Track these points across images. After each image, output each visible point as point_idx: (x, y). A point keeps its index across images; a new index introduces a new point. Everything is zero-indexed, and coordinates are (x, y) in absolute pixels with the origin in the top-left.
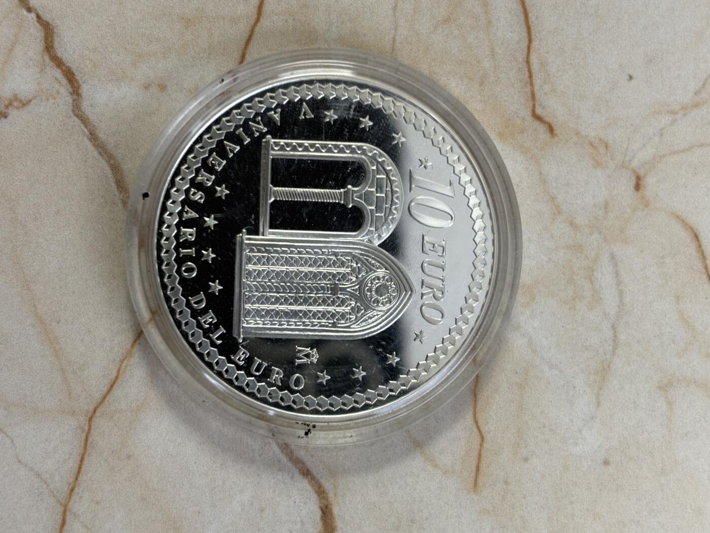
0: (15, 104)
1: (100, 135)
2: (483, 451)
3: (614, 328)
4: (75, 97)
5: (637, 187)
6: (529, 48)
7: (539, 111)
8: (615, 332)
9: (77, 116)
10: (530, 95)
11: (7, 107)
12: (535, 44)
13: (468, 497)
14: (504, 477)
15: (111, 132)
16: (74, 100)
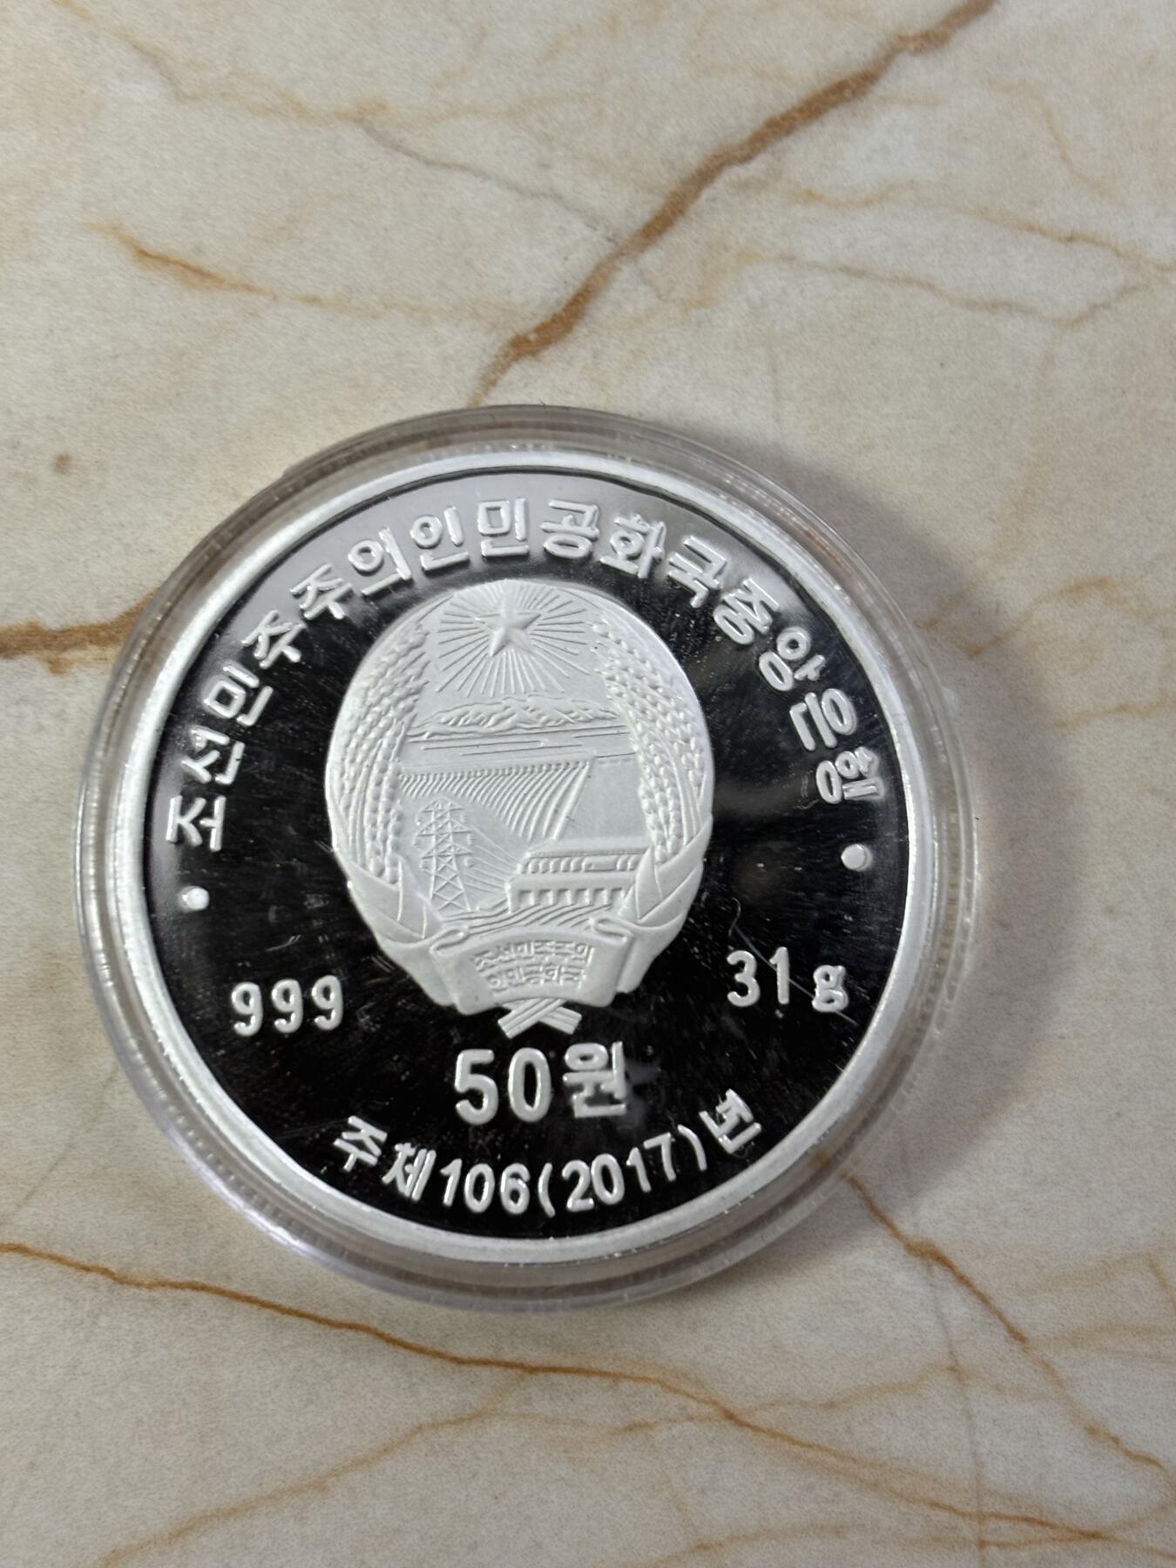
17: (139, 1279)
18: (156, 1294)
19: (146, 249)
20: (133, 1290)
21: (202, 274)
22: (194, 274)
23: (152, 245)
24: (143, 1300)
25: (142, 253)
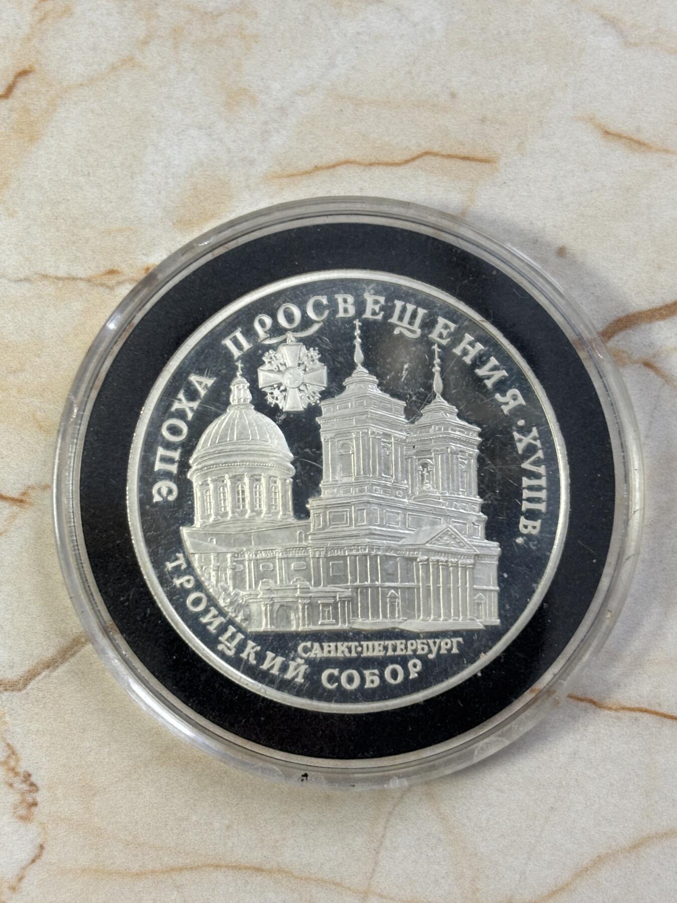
1: (50, 656)
2: (444, 153)
9: (25, 685)
11: (17, 774)
13: (503, 170)
14: (476, 123)
15: (45, 641)
16: (6, 690)
17: (609, 706)
18: (620, 714)
19: (609, 131)
20: (607, 712)
21: (640, 143)
22: (636, 144)
23: (612, 129)
24: (611, 717)
25: (607, 133)
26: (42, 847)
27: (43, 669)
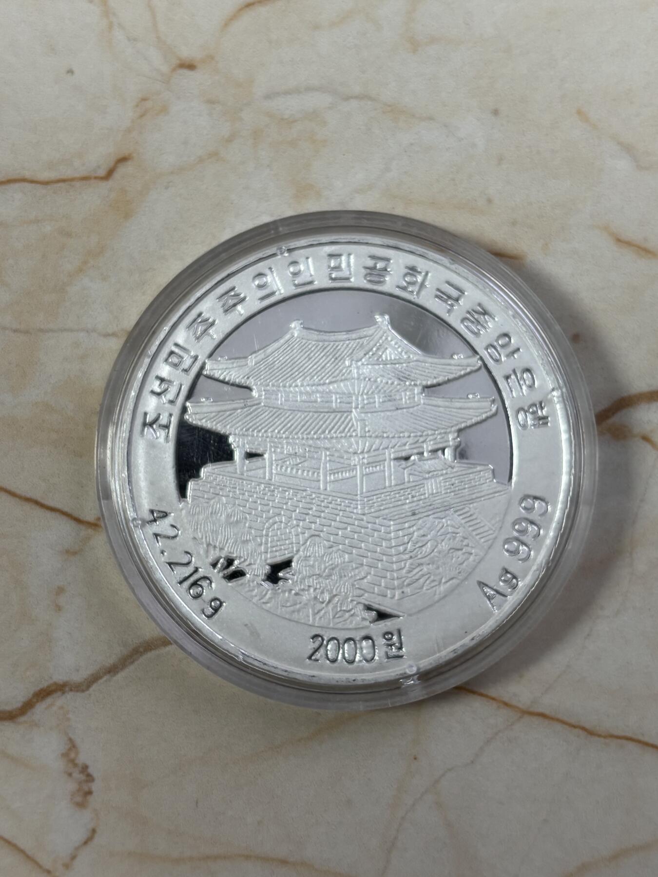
0: (72, 755)
1: (112, 663)
3: (347, 98)
4: (67, 689)
5: (191, 67)
6: (32, 182)
7: (102, 172)
8: (352, 97)
9: (88, 687)
10: (84, 181)
11: (75, 765)
12: (27, 174)
14: (508, 226)
15: (108, 649)
16: (71, 690)
26: (94, 831)
27: (105, 674)
